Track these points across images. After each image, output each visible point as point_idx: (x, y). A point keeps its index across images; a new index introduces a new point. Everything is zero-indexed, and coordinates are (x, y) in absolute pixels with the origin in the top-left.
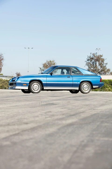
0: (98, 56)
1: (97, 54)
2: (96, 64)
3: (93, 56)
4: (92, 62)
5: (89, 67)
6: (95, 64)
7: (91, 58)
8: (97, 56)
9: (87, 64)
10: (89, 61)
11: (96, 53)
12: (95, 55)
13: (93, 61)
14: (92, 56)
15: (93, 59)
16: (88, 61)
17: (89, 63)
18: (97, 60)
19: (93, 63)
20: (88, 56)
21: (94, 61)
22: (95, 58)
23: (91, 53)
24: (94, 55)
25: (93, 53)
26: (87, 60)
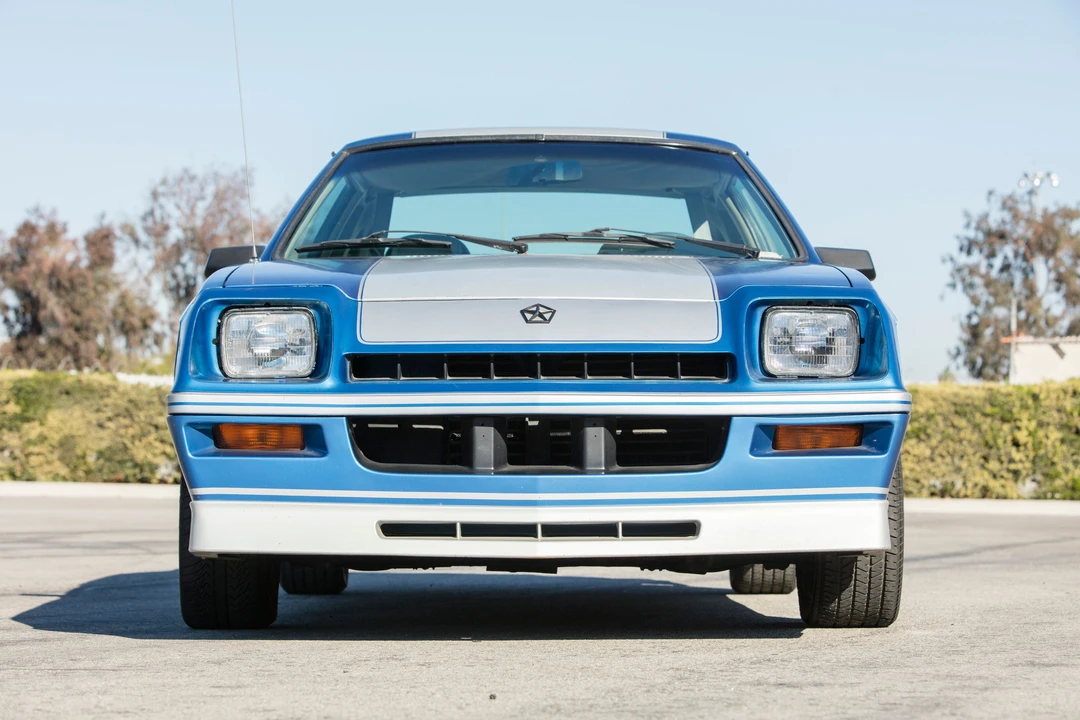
0: (1048, 219)
1: (1034, 199)
2: (1027, 272)
3: (1007, 216)
4: (998, 262)
5: (975, 301)
6: (1018, 278)
7: (989, 234)
8: (1039, 212)
9: (963, 280)
10: (977, 258)
11: (1031, 192)
12: (1024, 208)
13: (1008, 250)
14: (997, 218)
15: (1002, 236)
16: (969, 252)
17: (973, 271)
18: (1041, 248)
19: (1006, 268)
20: (967, 214)
21: (1010, 255)
22: (1021, 230)
23: (990, 193)
24: (1009, 204)
25: (1007, 191)
26: (961, 249)
